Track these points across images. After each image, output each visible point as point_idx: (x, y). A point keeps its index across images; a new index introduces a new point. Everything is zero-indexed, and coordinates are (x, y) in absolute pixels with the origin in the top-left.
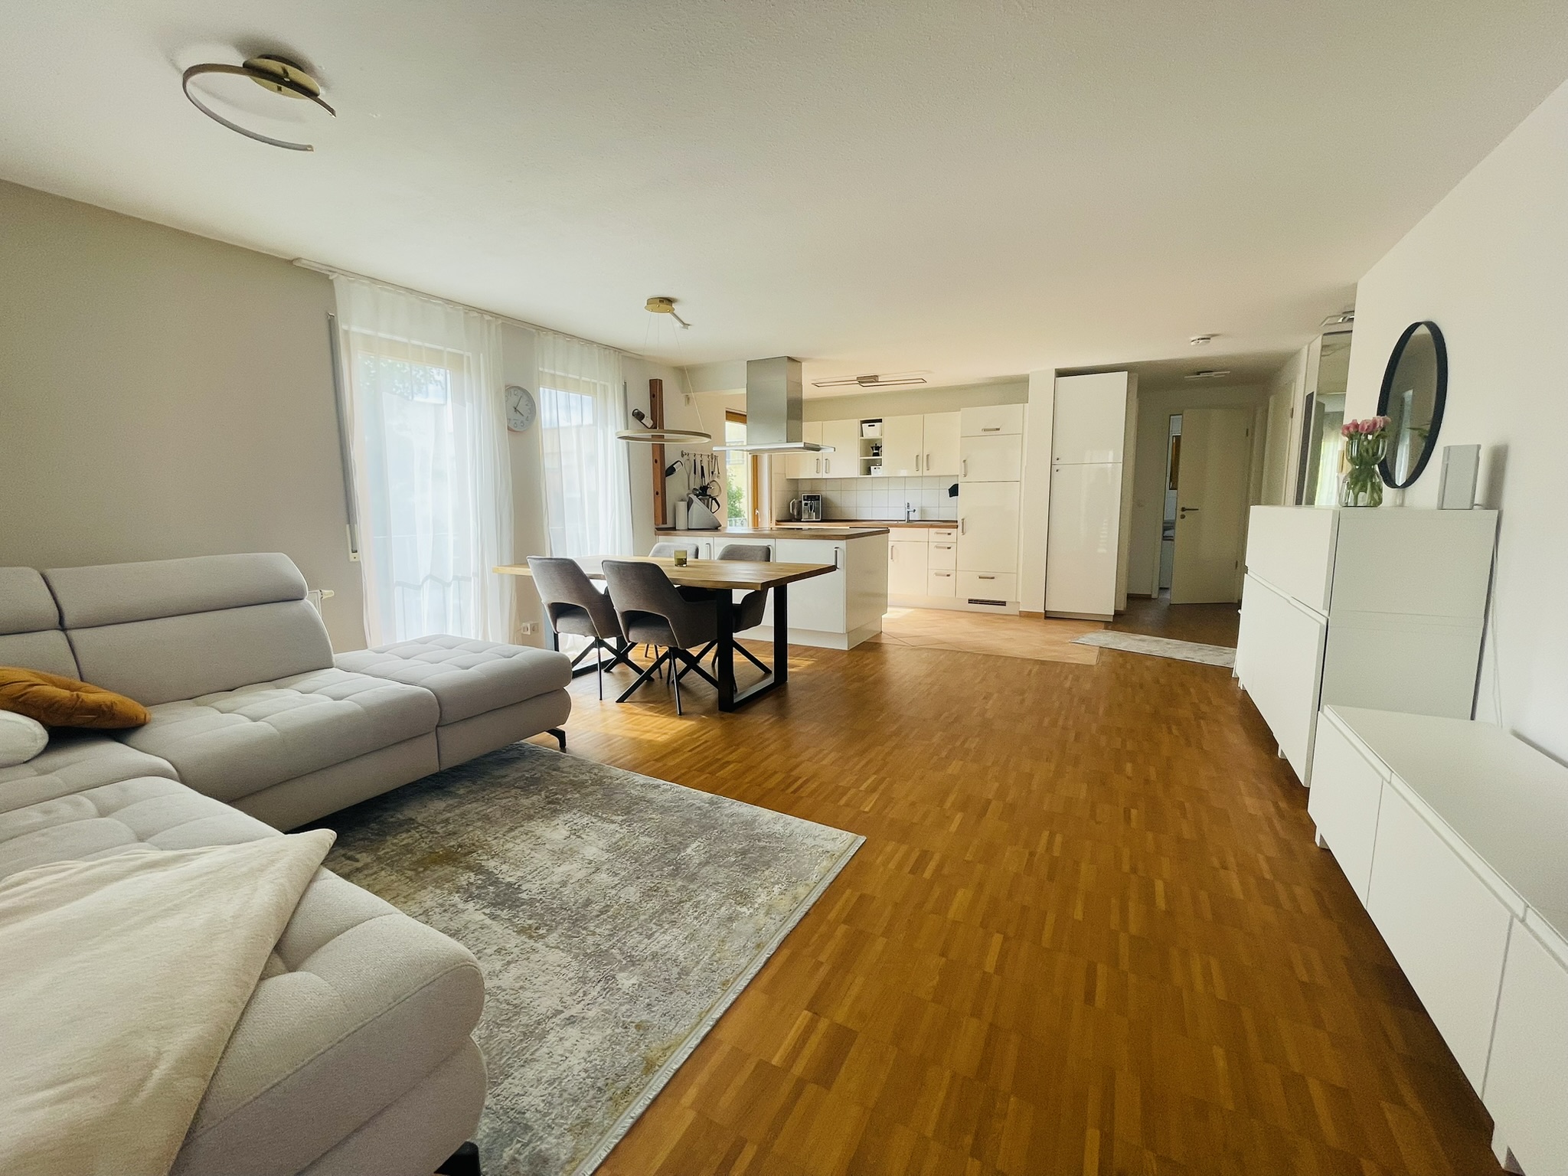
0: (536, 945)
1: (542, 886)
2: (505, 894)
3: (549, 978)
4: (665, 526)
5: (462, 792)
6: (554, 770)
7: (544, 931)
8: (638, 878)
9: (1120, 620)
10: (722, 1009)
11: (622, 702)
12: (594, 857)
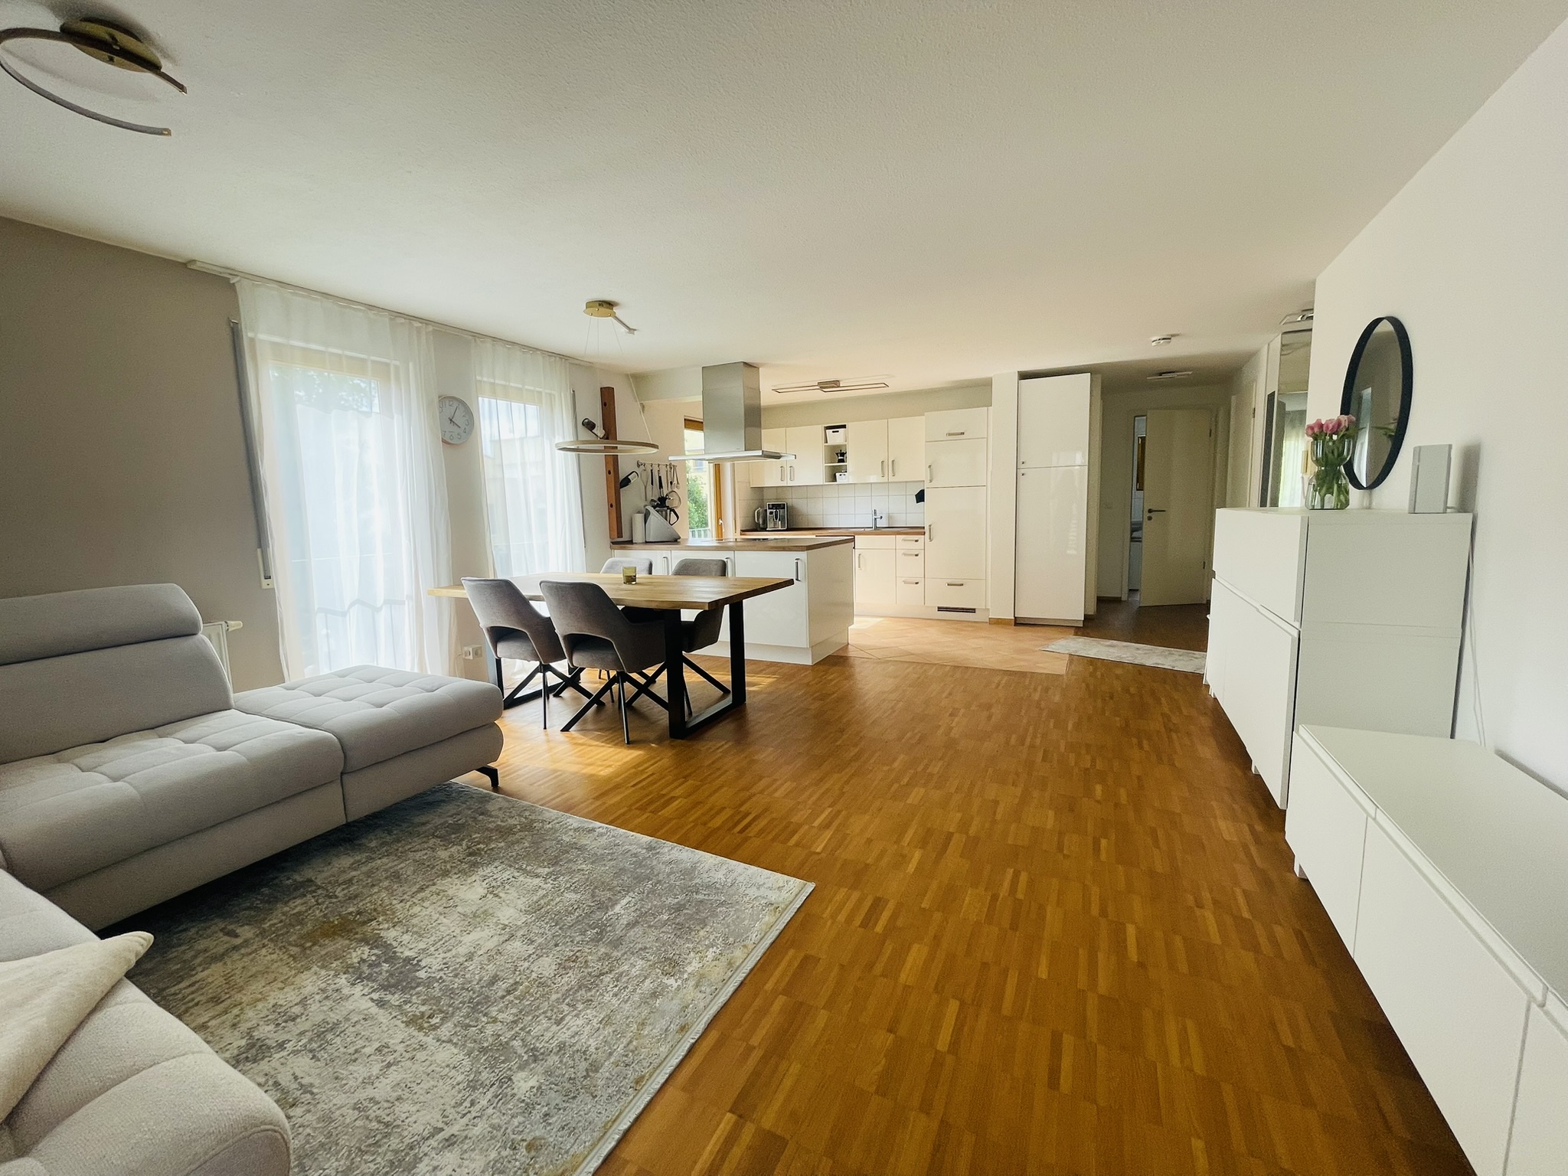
0: (425, 1039)
1: (445, 961)
2: (401, 973)
3: (432, 1083)
4: (620, 539)
5: (373, 844)
6: (482, 814)
7: (438, 1020)
8: (556, 945)
9: (1091, 626)
10: (632, 1116)
11: (568, 730)
12: (510, 920)
